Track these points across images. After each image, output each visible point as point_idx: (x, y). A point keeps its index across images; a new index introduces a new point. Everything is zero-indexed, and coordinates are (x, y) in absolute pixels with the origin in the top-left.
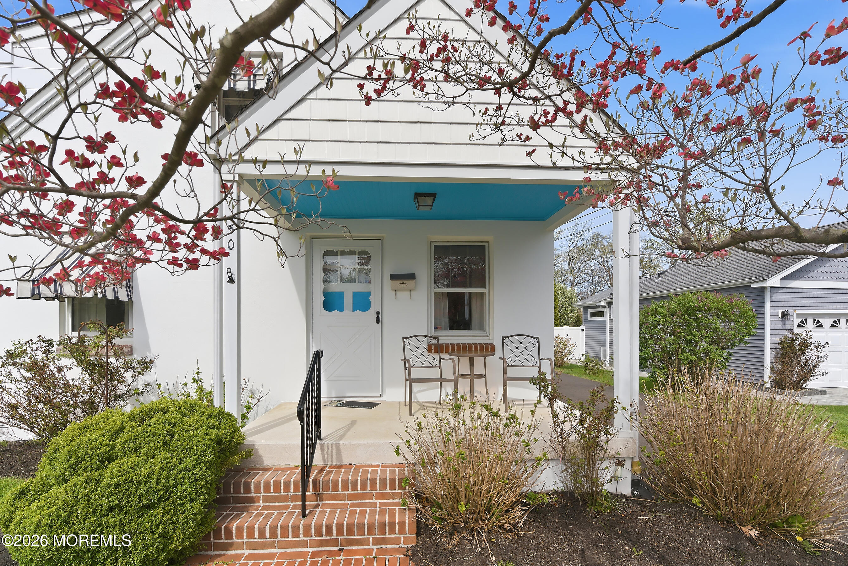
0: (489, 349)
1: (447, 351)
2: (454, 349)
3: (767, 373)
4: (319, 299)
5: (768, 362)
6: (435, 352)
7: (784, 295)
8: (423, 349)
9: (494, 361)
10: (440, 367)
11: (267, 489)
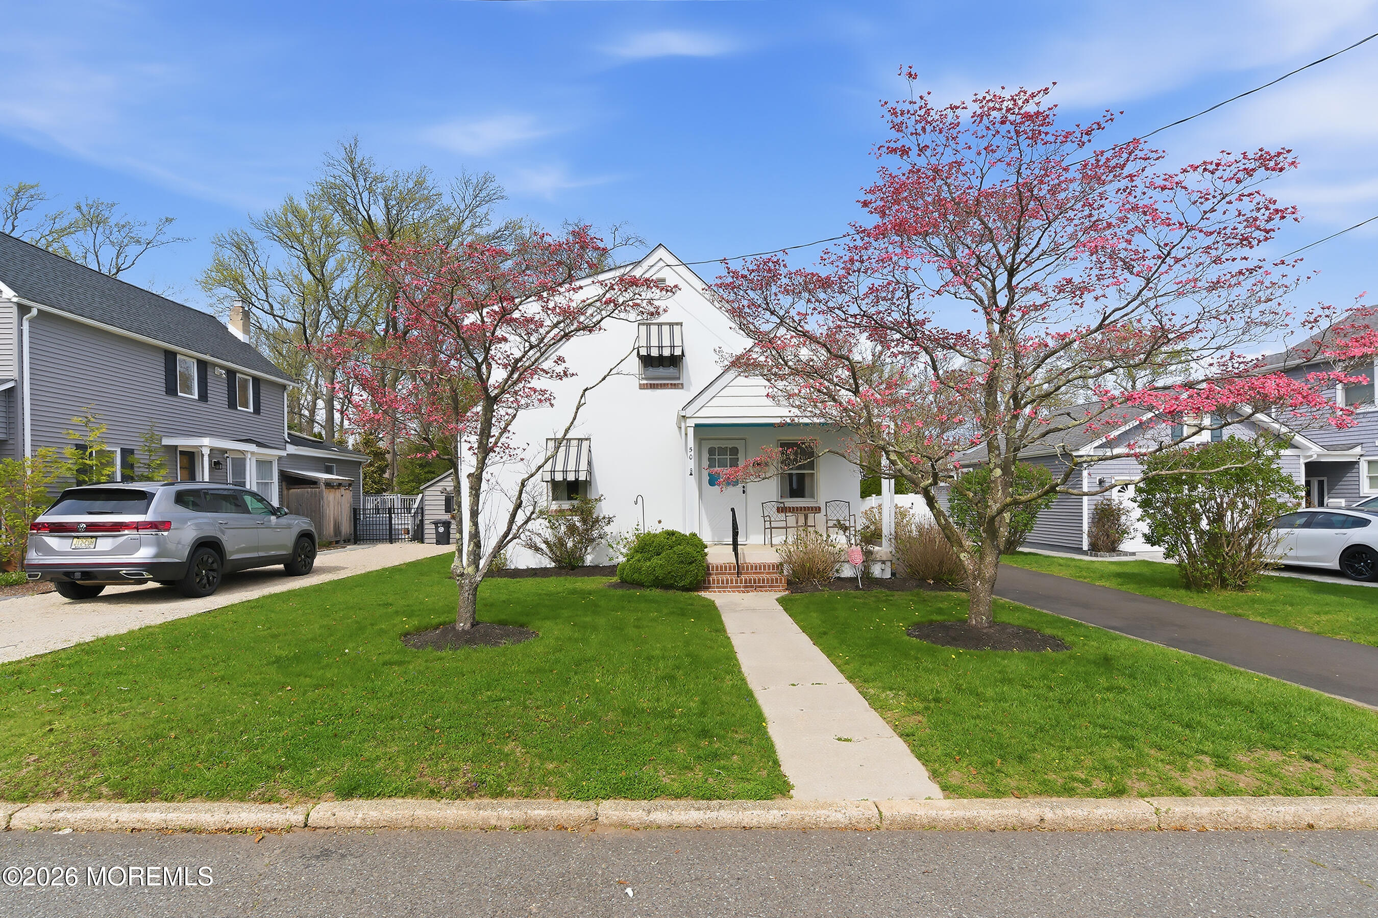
0: (818, 509)
1: (790, 511)
2: (793, 510)
3: (1085, 536)
4: (706, 478)
5: (1085, 527)
6: (782, 512)
7: (1104, 467)
8: (775, 509)
9: (820, 517)
10: (786, 521)
11: (717, 569)
